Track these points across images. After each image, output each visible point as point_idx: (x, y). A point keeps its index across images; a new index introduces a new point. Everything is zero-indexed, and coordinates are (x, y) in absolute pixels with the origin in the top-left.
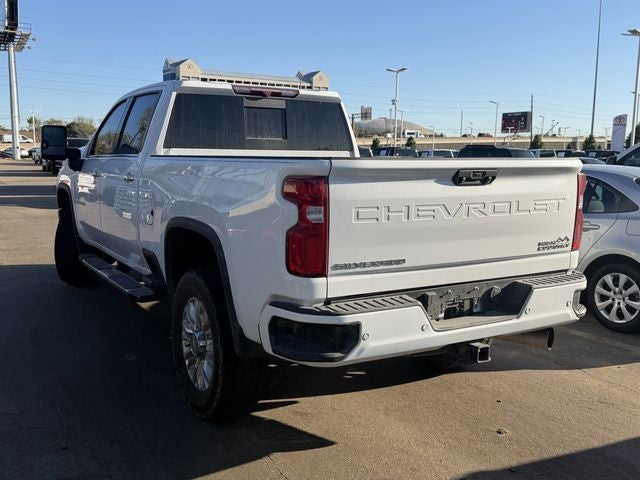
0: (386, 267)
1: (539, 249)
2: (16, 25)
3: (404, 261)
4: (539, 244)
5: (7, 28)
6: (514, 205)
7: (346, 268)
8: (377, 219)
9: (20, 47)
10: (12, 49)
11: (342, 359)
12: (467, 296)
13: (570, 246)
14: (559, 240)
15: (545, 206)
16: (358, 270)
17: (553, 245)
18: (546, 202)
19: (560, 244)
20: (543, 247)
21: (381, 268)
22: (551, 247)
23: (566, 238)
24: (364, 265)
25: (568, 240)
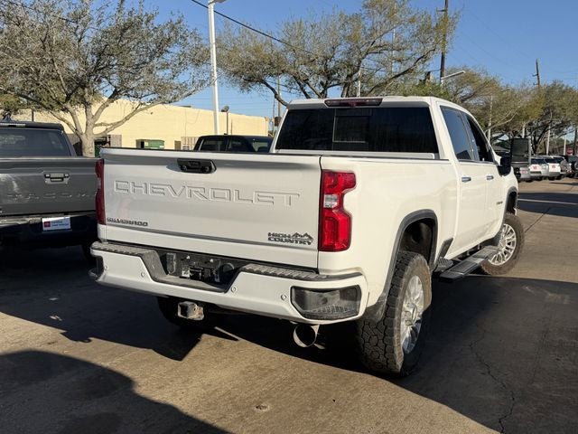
1: (269, 239)
3: (147, 224)
4: (270, 234)
6: (234, 194)
8: (128, 191)
12: (205, 266)
13: (315, 244)
14: (297, 235)
15: (271, 199)
16: (121, 224)
17: (288, 239)
18: (273, 195)
19: (299, 239)
20: (276, 238)
21: (134, 225)
22: (286, 241)
23: (306, 235)
24: (122, 221)
25: (310, 238)
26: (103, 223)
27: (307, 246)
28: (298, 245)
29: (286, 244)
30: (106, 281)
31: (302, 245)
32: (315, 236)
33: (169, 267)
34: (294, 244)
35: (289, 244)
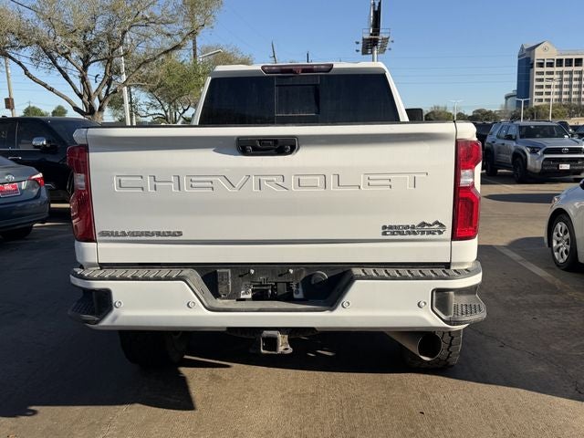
0: (160, 238)
1: (384, 234)
2: (379, 31)
3: (180, 234)
4: (384, 227)
5: (371, 35)
6: (332, 181)
7: (112, 236)
8: (143, 189)
9: (383, 50)
10: (376, 52)
11: (97, 322)
12: (280, 279)
13: (448, 233)
14: (423, 224)
15: (387, 182)
16: (128, 238)
17: (411, 230)
18: (389, 177)
19: (426, 229)
20: (392, 231)
21: (155, 238)
22: (409, 233)
23: (437, 223)
24: (132, 234)
25: (441, 225)
26: (91, 239)
27: (437, 236)
28: (425, 236)
29: (408, 237)
30: (119, 323)
31: (430, 236)
32: (448, 223)
33: (221, 289)
34: (419, 237)
35: (412, 237)
